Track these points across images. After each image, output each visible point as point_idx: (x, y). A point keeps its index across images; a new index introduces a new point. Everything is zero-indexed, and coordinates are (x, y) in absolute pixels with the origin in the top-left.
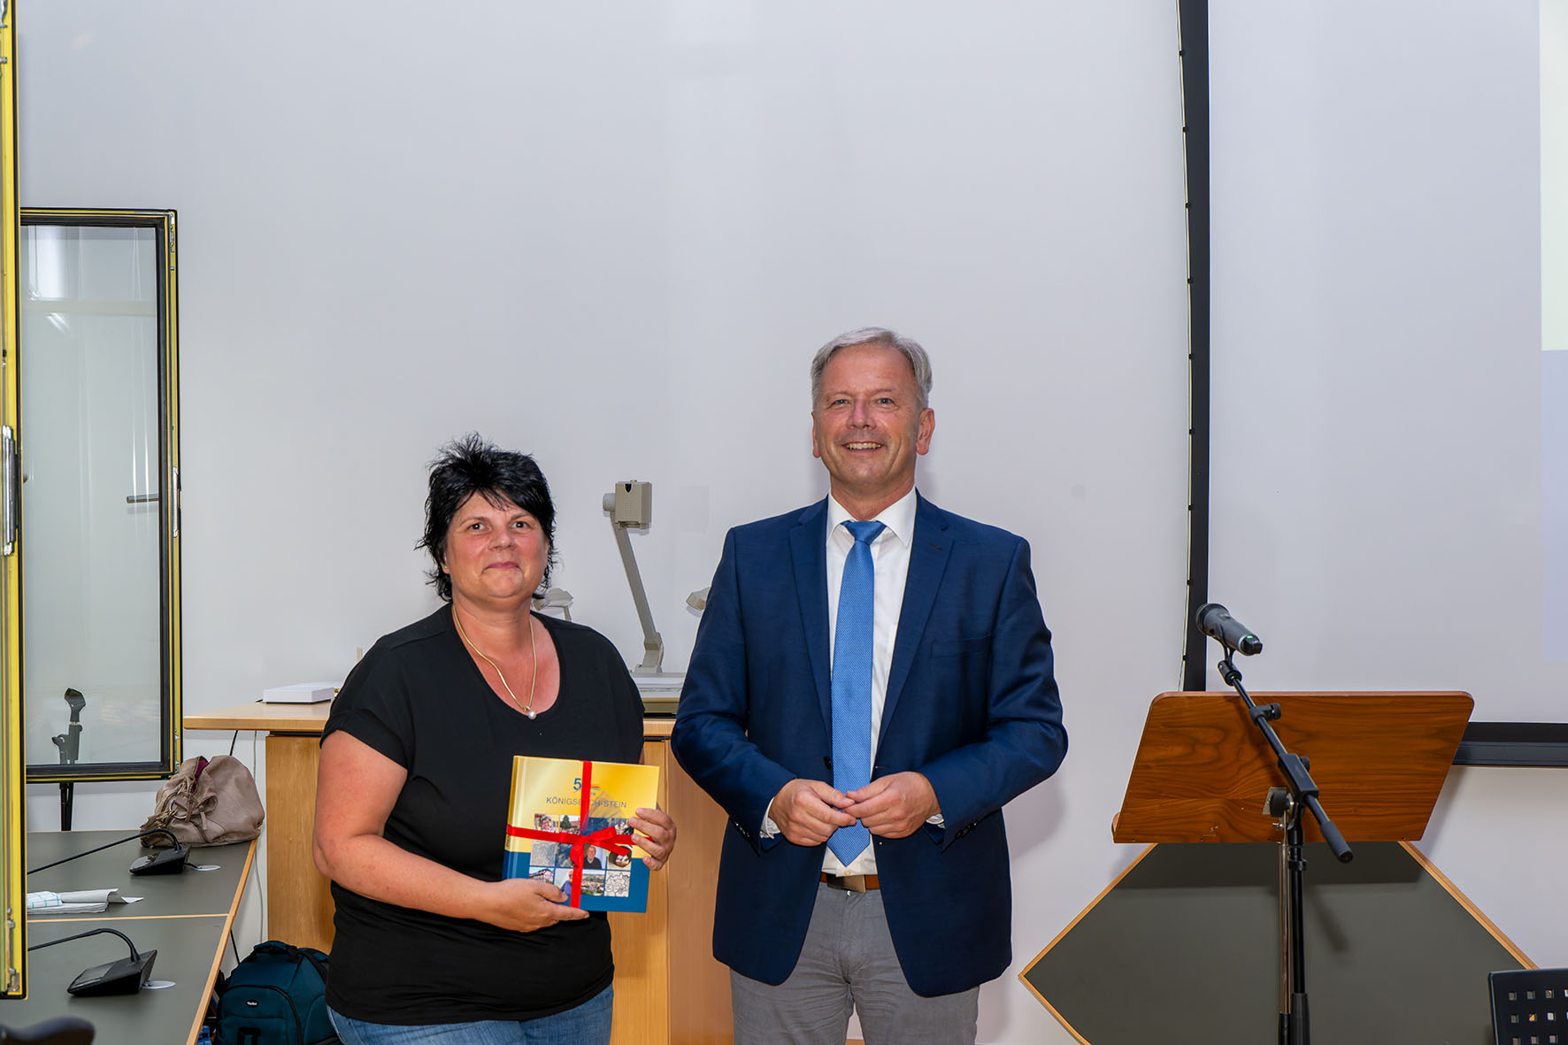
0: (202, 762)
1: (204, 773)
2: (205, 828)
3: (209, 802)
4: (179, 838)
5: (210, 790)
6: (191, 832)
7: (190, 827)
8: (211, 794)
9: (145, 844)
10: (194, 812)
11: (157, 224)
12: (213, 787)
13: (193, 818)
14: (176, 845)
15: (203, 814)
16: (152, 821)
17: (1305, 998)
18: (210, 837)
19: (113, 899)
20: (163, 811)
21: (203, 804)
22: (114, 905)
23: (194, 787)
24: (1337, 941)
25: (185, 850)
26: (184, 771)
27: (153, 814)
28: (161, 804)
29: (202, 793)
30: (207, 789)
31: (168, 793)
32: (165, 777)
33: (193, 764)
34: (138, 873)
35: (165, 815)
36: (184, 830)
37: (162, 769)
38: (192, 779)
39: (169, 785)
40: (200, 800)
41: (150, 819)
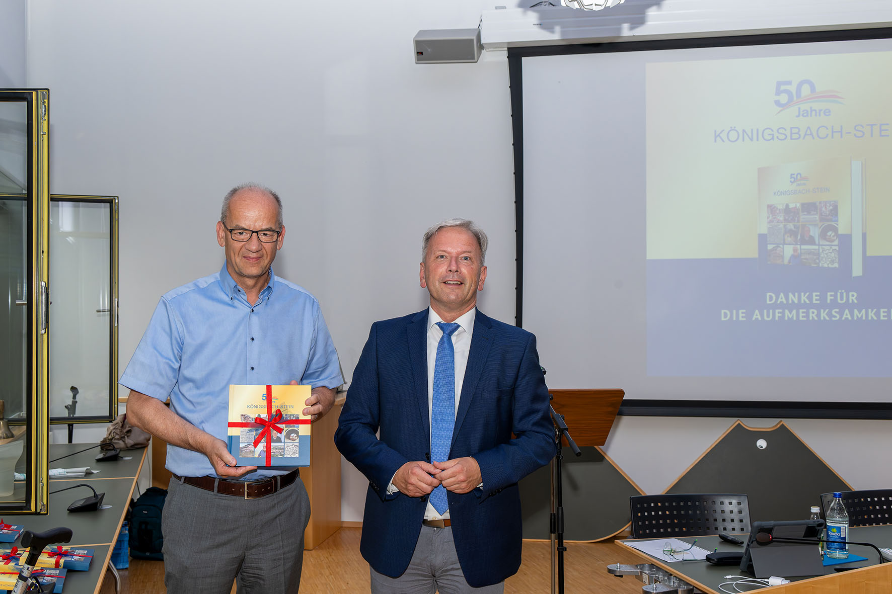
2: (127, 442)
3: (129, 431)
4: (116, 446)
6: (121, 444)
7: (121, 442)
9: (102, 449)
10: (122, 436)
11: (110, 202)
13: (122, 438)
14: (114, 449)
15: (126, 437)
16: (105, 439)
17: (562, 509)
18: (129, 445)
19: (88, 471)
20: (110, 435)
22: (88, 474)
23: (122, 426)
24: (574, 486)
25: (118, 451)
26: (118, 419)
27: (105, 437)
28: (109, 433)
29: (125, 428)
30: (127, 426)
31: (112, 428)
32: (111, 422)
34: (99, 461)
35: (110, 437)
36: (118, 443)
37: (110, 418)
38: (121, 423)
39: (112, 425)
40: (125, 431)
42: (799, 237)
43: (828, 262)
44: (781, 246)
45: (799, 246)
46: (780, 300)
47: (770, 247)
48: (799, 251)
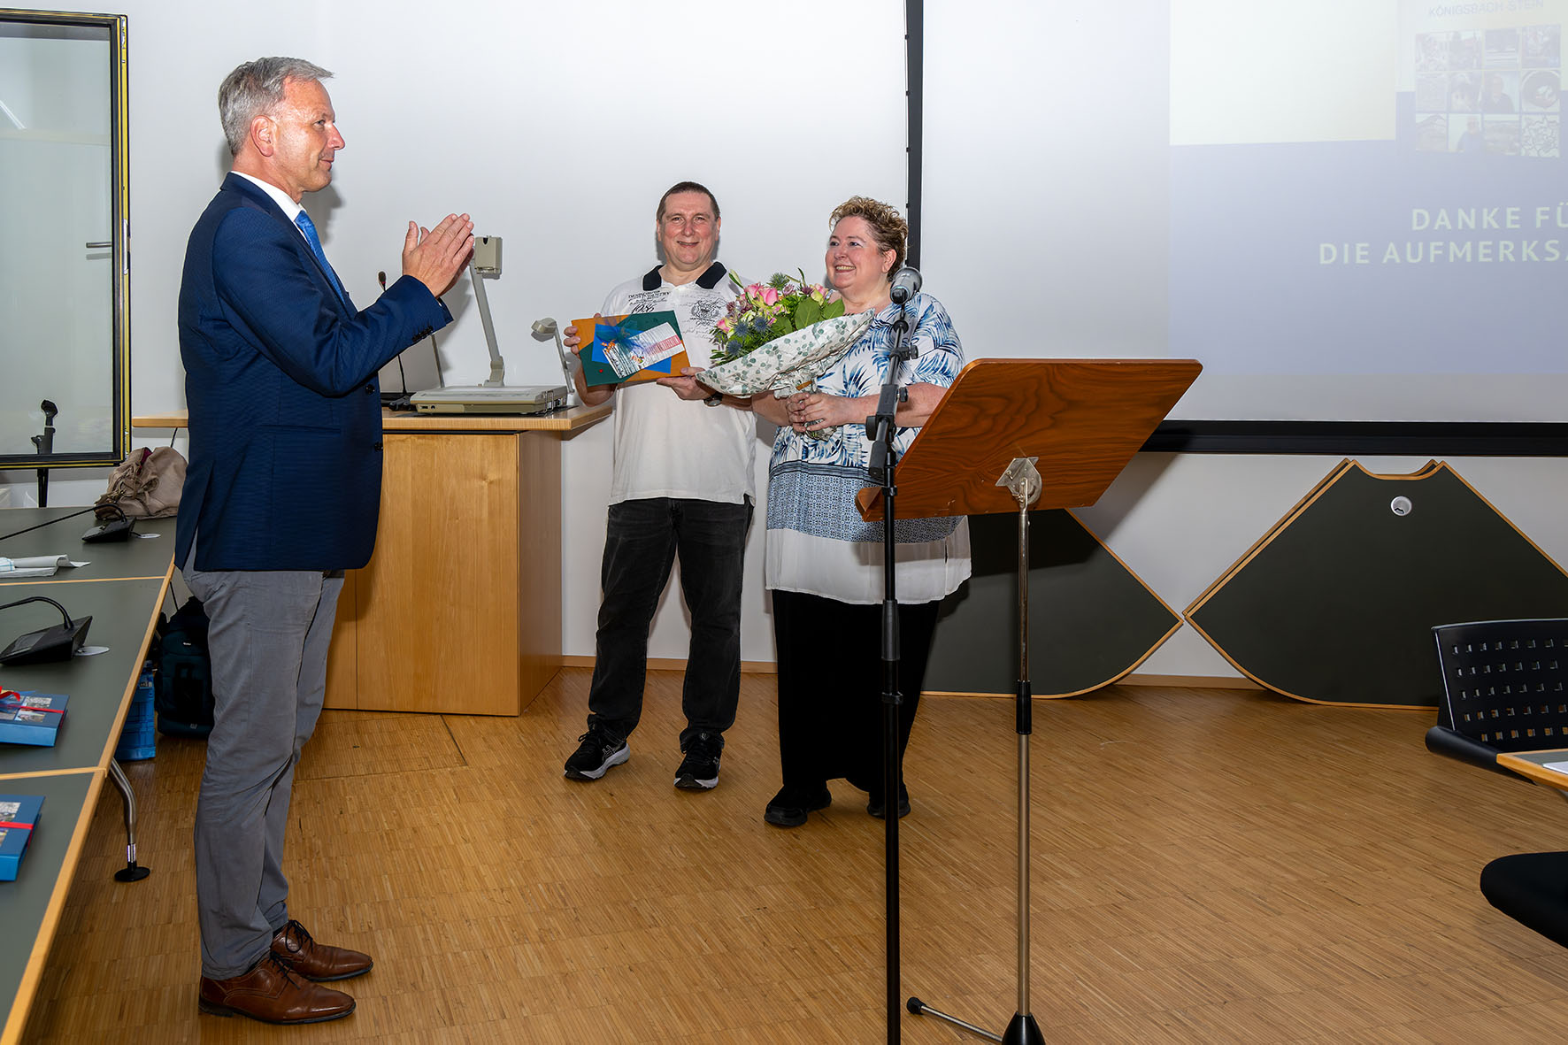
0: (146, 452)
1: (148, 460)
2: (148, 504)
3: (152, 484)
4: (126, 512)
5: (153, 474)
6: (137, 508)
7: (136, 504)
8: (153, 477)
9: (98, 515)
10: (139, 491)
11: (109, 27)
12: (155, 471)
13: (138, 497)
14: (122, 518)
15: (146, 492)
16: (104, 498)
18: (153, 511)
19: (63, 563)
20: (114, 489)
21: (146, 484)
22: (63, 570)
23: (139, 472)
25: (130, 521)
26: (131, 459)
27: (105, 493)
28: (112, 485)
29: (146, 476)
30: (150, 473)
31: (118, 476)
32: (117, 464)
33: (140, 454)
34: (91, 541)
35: (115, 494)
36: (131, 505)
37: (115, 457)
38: (137, 465)
39: (118, 470)
40: (144, 481)
41: (102, 497)
42: (1480, 99)
43: (1538, 148)
44: (1444, 116)
45: (1479, 116)
46: (1439, 222)
47: (1420, 118)
48: (1480, 126)
